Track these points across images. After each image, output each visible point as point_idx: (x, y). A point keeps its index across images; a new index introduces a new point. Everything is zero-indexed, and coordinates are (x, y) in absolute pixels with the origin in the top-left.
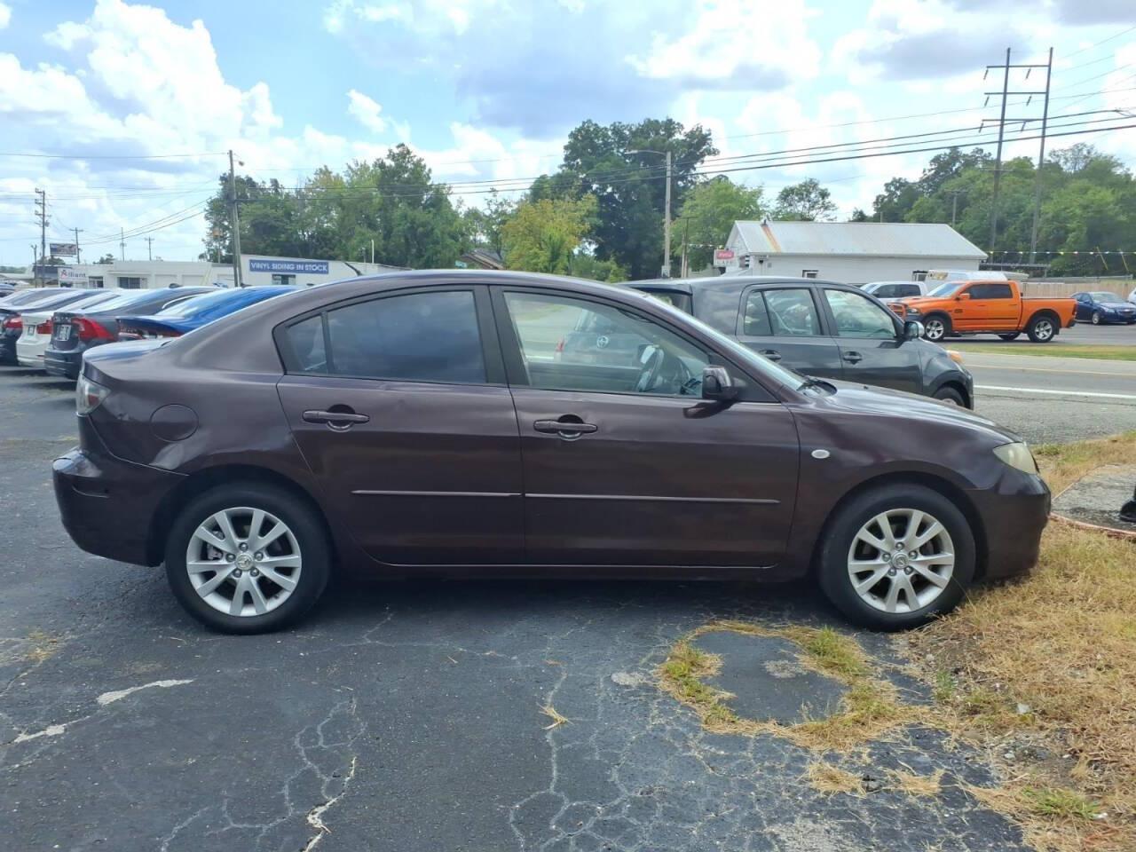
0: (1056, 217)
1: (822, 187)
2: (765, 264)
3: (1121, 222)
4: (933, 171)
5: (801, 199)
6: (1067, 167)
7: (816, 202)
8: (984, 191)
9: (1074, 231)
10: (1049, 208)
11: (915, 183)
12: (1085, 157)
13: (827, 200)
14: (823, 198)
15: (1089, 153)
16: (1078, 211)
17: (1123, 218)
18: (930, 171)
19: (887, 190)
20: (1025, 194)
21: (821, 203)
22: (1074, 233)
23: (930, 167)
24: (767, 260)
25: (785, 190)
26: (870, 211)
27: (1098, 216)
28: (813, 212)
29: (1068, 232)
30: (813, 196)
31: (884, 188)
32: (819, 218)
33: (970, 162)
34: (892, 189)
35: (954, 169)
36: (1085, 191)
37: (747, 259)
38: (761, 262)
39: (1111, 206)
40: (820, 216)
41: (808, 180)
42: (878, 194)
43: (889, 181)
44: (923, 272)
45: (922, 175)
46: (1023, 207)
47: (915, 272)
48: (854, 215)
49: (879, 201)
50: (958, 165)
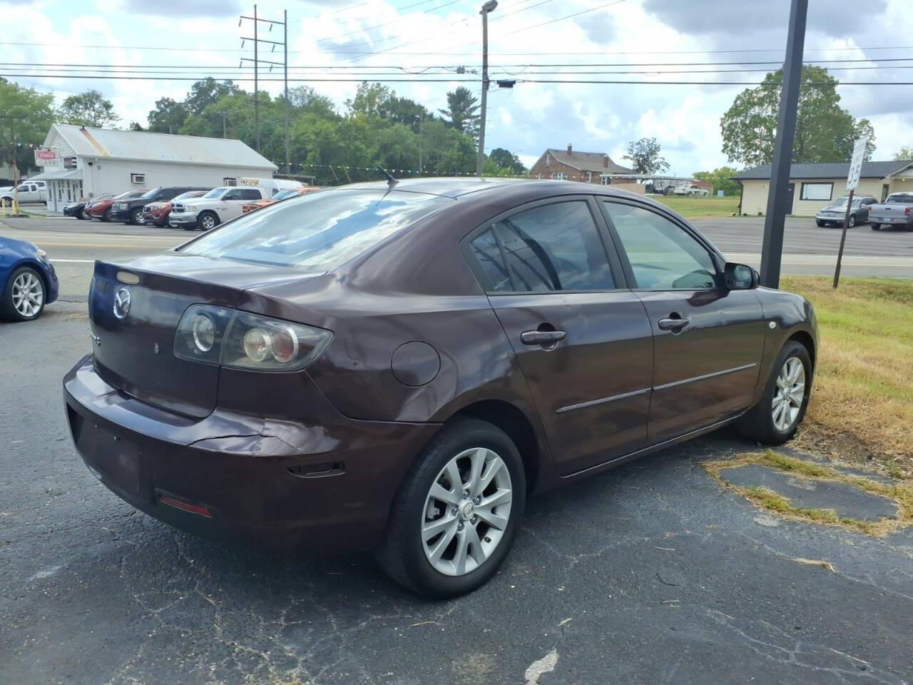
0: (297, 140)
1: (105, 99)
2: (95, 167)
3: (341, 147)
4: (195, 95)
5: (86, 108)
6: (296, 103)
7: (101, 112)
8: (240, 115)
9: (311, 151)
10: (292, 134)
11: (181, 104)
12: (309, 96)
13: (111, 111)
14: (107, 109)
15: (311, 93)
16: (313, 137)
17: (341, 144)
18: (193, 94)
19: (158, 107)
20: (272, 120)
21: (105, 113)
22: (312, 153)
23: (193, 92)
24: (96, 162)
25: (70, 99)
26: (145, 124)
27: (326, 141)
28: (100, 121)
29: (307, 152)
30: (97, 106)
31: (155, 105)
32: (105, 126)
33: (223, 91)
34: (162, 106)
35: (212, 95)
36: (314, 122)
37: (74, 160)
38: (90, 164)
39: (334, 135)
40: (106, 124)
41: (91, 92)
42: (151, 110)
43: (159, 100)
44: (232, 179)
45: (187, 98)
46: (272, 130)
47: (225, 179)
48: (131, 127)
49: (152, 115)
50: (214, 92)
